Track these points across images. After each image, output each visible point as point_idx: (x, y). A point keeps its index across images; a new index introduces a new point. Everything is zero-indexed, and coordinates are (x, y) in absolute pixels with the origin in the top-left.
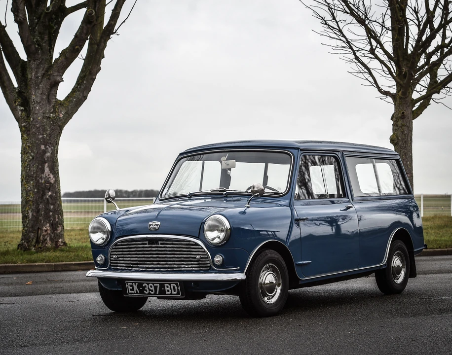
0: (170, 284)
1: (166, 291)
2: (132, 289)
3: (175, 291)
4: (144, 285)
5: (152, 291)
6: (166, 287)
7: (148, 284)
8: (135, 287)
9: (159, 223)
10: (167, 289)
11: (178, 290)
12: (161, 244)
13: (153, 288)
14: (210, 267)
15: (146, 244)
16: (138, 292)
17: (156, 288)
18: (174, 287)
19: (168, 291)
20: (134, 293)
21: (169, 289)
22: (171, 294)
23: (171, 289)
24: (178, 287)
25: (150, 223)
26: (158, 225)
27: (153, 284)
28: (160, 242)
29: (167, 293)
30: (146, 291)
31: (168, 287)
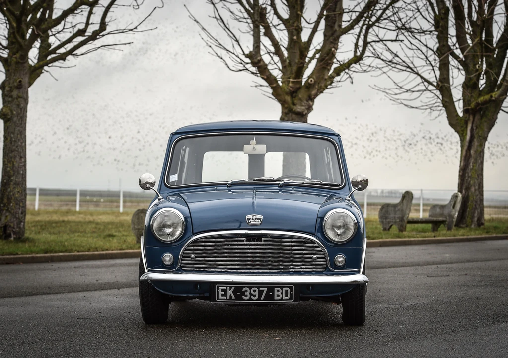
0: (282, 288)
1: (275, 296)
2: (226, 295)
3: (286, 296)
4: (244, 290)
5: (255, 296)
6: (275, 291)
7: (251, 289)
8: (230, 293)
9: (261, 217)
10: (276, 293)
11: (291, 295)
12: (264, 241)
13: (257, 293)
14: (327, 267)
15: (243, 241)
16: (234, 298)
17: (261, 293)
18: (286, 291)
19: (278, 296)
20: (227, 299)
21: (279, 293)
22: (282, 299)
23: (282, 294)
24: (291, 291)
25: (247, 217)
26: (260, 219)
27: (258, 288)
28: (263, 239)
29: (276, 298)
30: (246, 296)
31: (278, 291)
